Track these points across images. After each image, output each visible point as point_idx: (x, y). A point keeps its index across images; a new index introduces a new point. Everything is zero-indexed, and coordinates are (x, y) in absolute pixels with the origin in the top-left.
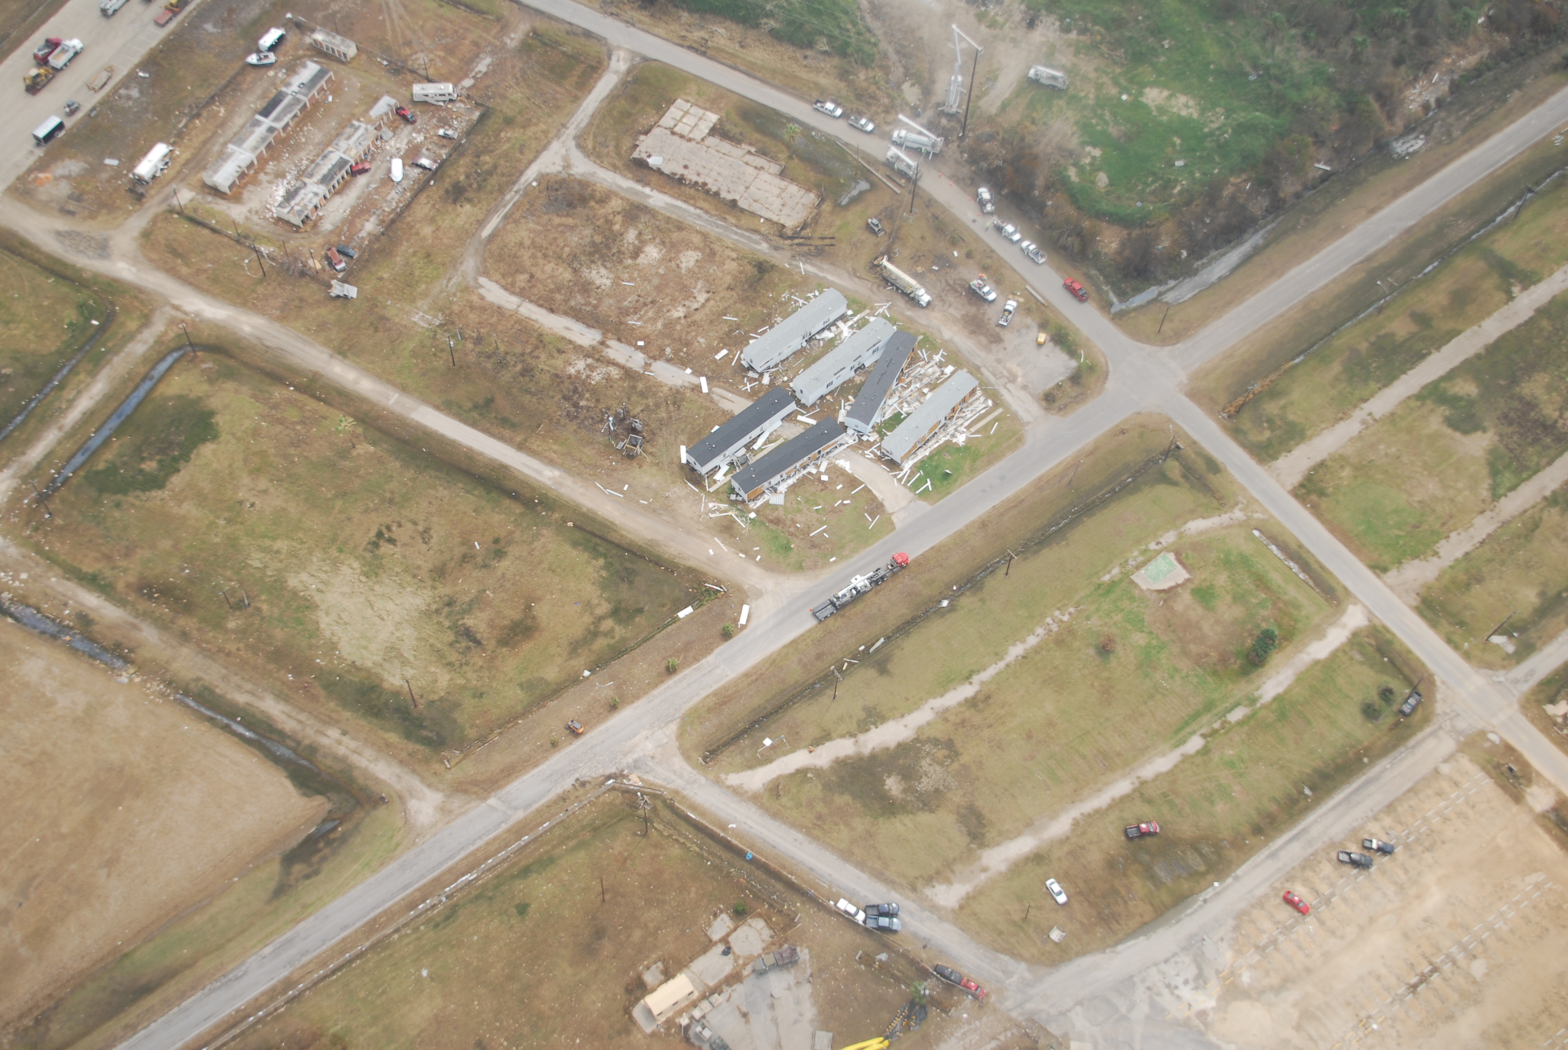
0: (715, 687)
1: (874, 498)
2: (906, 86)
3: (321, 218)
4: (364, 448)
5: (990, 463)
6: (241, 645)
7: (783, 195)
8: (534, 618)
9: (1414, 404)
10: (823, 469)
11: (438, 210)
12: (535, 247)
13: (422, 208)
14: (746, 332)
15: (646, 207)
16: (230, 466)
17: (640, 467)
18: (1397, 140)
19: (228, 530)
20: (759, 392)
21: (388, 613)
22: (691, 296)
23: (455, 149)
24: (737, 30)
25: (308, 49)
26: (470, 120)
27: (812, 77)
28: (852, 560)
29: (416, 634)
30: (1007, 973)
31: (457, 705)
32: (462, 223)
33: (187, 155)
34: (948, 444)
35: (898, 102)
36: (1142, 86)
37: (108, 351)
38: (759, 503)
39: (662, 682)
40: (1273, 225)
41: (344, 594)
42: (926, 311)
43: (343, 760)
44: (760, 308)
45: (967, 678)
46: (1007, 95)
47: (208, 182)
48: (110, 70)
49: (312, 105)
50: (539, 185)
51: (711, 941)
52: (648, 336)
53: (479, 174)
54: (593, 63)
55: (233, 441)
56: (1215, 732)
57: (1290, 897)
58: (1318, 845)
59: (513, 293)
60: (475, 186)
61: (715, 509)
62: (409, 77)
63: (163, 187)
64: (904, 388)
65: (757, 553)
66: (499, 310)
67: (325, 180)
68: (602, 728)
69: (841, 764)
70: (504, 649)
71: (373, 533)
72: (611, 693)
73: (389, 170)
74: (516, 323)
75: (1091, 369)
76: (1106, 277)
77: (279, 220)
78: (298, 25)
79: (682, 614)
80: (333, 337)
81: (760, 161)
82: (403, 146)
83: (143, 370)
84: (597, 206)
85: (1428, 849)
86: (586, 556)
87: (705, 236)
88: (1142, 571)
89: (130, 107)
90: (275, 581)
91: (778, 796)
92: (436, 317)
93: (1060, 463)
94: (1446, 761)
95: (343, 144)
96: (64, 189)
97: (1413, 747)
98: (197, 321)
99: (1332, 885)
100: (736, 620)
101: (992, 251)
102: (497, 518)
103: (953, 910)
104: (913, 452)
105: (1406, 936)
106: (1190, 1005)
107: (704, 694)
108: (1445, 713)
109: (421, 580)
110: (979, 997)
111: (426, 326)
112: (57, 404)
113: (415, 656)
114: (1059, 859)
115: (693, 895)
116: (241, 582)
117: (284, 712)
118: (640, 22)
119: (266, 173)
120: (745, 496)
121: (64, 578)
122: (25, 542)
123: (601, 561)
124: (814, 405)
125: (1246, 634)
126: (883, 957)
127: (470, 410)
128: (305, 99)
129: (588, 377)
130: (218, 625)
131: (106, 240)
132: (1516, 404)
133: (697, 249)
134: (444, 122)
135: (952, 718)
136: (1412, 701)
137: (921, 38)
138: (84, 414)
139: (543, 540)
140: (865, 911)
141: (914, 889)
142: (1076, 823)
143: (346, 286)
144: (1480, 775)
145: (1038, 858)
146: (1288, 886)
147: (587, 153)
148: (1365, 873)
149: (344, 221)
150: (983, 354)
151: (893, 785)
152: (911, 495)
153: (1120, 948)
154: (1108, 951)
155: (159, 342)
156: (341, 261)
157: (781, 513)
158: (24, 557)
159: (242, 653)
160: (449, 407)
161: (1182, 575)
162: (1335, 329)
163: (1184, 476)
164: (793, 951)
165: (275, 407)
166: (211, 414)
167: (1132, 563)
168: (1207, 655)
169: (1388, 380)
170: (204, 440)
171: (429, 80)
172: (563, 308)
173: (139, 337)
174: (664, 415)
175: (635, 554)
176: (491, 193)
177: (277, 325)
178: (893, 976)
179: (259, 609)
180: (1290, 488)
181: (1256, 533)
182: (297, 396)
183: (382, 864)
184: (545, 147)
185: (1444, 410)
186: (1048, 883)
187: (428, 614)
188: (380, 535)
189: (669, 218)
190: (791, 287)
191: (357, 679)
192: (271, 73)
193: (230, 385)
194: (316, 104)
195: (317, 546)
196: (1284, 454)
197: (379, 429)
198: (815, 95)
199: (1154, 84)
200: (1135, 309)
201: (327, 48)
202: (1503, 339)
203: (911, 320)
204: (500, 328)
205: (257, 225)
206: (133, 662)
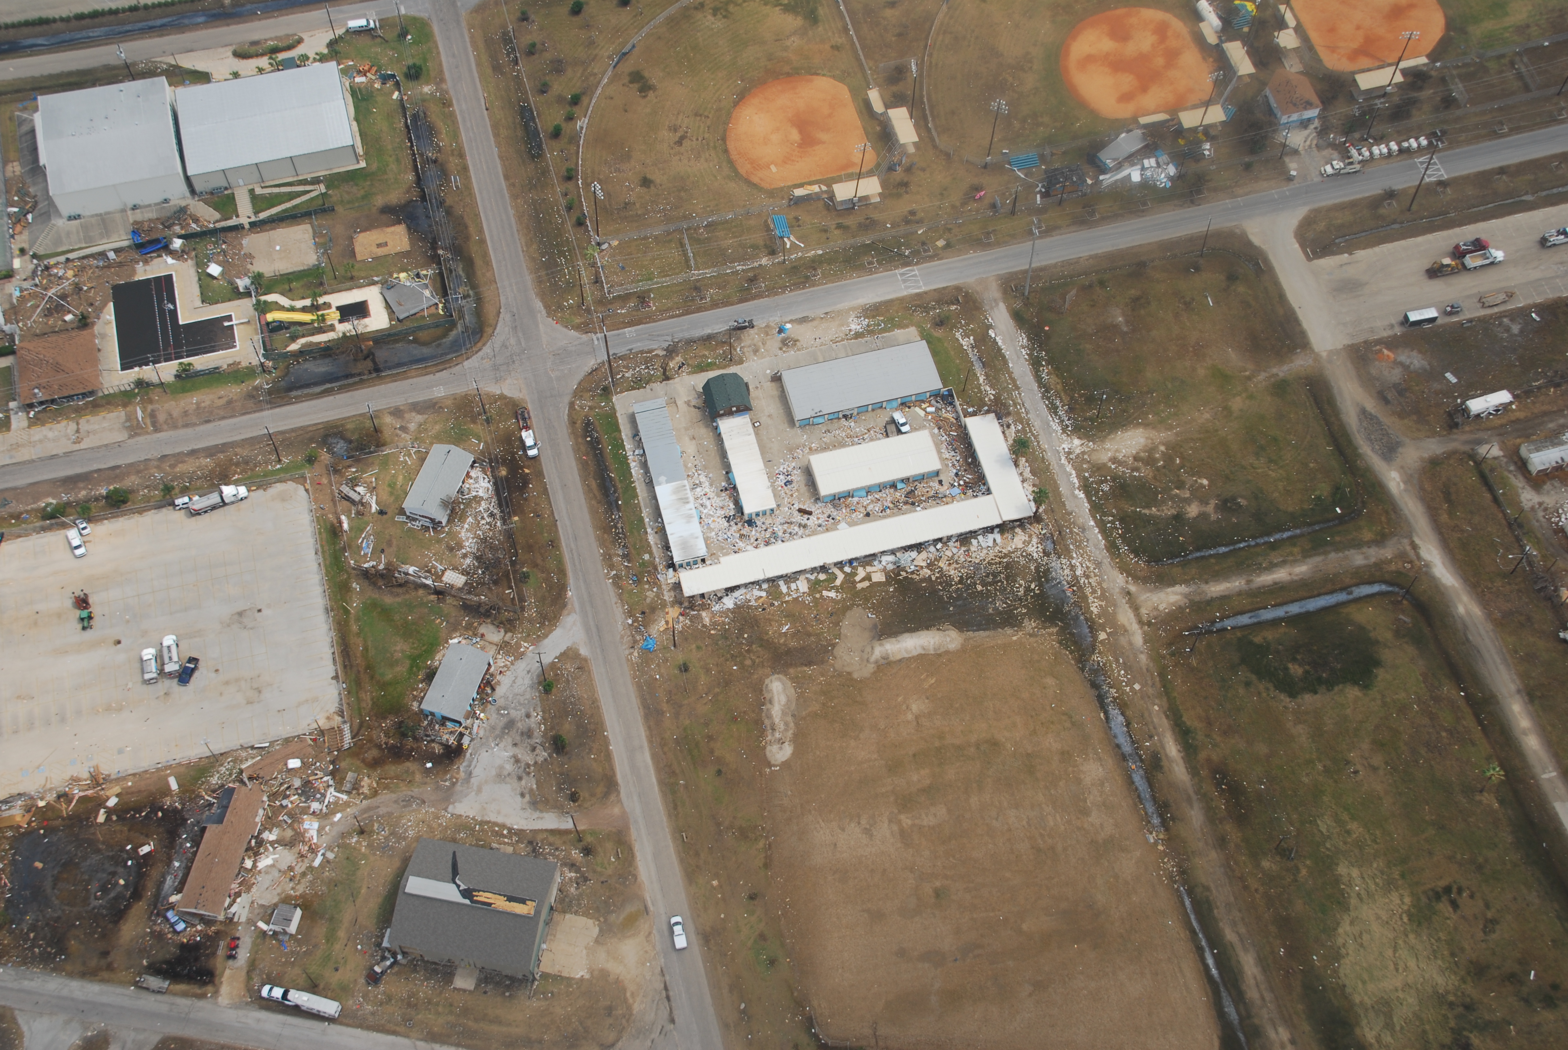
4: (1489, 800)
6: (1261, 889)
16: (1361, 722)
19: (1320, 778)
21: (1406, 968)
29: (1417, 1008)
33: (1521, 415)
37: (1331, 543)
41: (1378, 917)
47: (1523, 451)
48: (1510, 295)
55: (1379, 702)
63: (1478, 430)
71: (1442, 883)
77: (1561, 530)
80: (1533, 674)
83: (1348, 581)
89: (1502, 339)
90: (1328, 856)
96: (1395, 375)
98: (1424, 571)
109: (1456, 963)
112: (1260, 559)
113: (1402, 1028)
116: (1299, 832)
117: (1255, 978)
121: (1165, 713)
122: (1156, 657)
130: (1255, 854)
131: (1399, 444)
138: (1275, 583)
155: (1378, 565)
158: (1147, 670)
159: (1258, 896)
165: (1436, 699)
166: (1377, 663)
170: (1355, 683)
173: (1365, 550)
177: (1490, 626)
179: (1297, 868)
182: (1462, 703)
187: (1440, 999)
188: (1448, 890)
191: (1336, 1003)
193: (1411, 650)
195: (1385, 855)
197: (1515, 792)
205: (1538, 521)
206: (1167, 829)
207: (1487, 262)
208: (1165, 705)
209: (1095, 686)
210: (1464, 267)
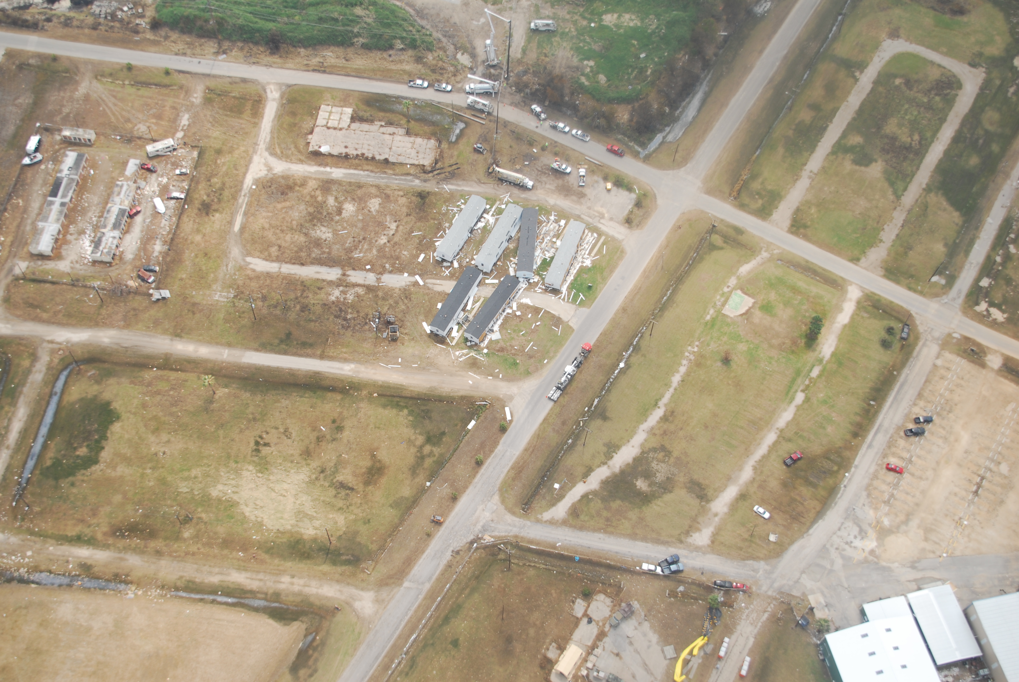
0: (510, 464)
1: (553, 316)
2: (459, 56)
3: (122, 252)
4: (222, 392)
5: (612, 271)
6: (199, 546)
7: (415, 146)
8: (380, 461)
9: (832, 158)
10: (515, 308)
11: (199, 223)
12: (273, 227)
13: (188, 225)
14: (430, 239)
15: (333, 180)
16: (137, 433)
17: (403, 344)
18: (756, 5)
19: (156, 475)
20: (455, 273)
21: (286, 491)
22: (385, 228)
23: (192, 180)
24: (340, 51)
25: (61, 144)
26: (193, 159)
27: (399, 67)
28: (557, 358)
29: (310, 497)
30: (756, 571)
31: (356, 533)
32: (218, 227)
33: (10, 239)
34: (581, 267)
35: (460, 67)
36: (600, 15)
37: (17, 386)
38: (486, 342)
39: (477, 472)
40: (709, 76)
41: (251, 489)
42: (533, 191)
43: (300, 594)
44: (432, 221)
45: (656, 405)
46: (523, 44)
47: (34, 252)
49: (81, 179)
50: (257, 187)
51: (577, 618)
52: (371, 261)
53: (215, 192)
54: (257, 98)
55: (132, 416)
56: (807, 387)
57: (890, 466)
58: (891, 431)
59: (273, 261)
60: (216, 200)
61: (462, 355)
62: (139, 142)
64: (541, 243)
65: (498, 373)
66: (268, 275)
67: (116, 226)
68: (453, 514)
69: (605, 483)
70: (370, 487)
71: (252, 444)
72: (449, 490)
73: (155, 207)
74: (283, 279)
75: (645, 195)
76: (629, 137)
77: (95, 262)
78: (47, 130)
79: (470, 426)
80: (167, 327)
81: (391, 129)
82: (156, 189)
83: (47, 390)
84: (301, 189)
85: (950, 411)
86: (394, 411)
87: (378, 187)
88: (727, 306)
90: (202, 497)
91: (578, 516)
92: (229, 292)
93: (652, 258)
94: (937, 358)
95: (117, 199)
97: (917, 356)
98: (70, 346)
99: (909, 451)
100: (505, 418)
101: (556, 142)
102: (327, 407)
103: (709, 546)
104: (565, 280)
105: (960, 465)
106: (863, 550)
107: (506, 470)
108: (926, 331)
109: (297, 463)
110: (745, 590)
111: (226, 300)
113: (316, 512)
114: (755, 493)
115: (554, 595)
116: (180, 505)
117: (247, 578)
118: (274, 63)
119: (71, 234)
120: (477, 341)
121: (58, 545)
122: (19, 531)
123: (406, 411)
124: (492, 270)
125: (800, 323)
126: (681, 588)
127: (279, 344)
128: (76, 177)
129: (345, 299)
130: (177, 537)
132: (886, 140)
133: (376, 196)
134: (176, 165)
135: (657, 432)
136: (906, 330)
137: (455, 23)
138: (20, 432)
139: (363, 410)
140: (659, 565)
141: (681, 542)
142: (755, 468)
143: (161, 291)
144: (958, 359)
145: (743, 497)
146: (886, 461)
147: (280, 158)
148: (923, 437)
149: (139, 250)
150: (578, 207)
151: (641, 484)
152: (574, 306)
153: (811, 531)
154: (805, 536)
155: (49, 368)
156: (150, 277)
157: (502, 344)
158: (23, 541)
159: (202, 550)
160: (264, 347)
161: (749, 301)
162: (770, 128)
163: (725, 242)
164: (629, 605)
165: (150, 384)
166: (108, 404)
167: (719, 303)
168: (784, 343)
169: (812, 148)
170: (112, 422)
171: (154, 141)
172: (309, 260)
173: (34, 369)
174: (403, 307)
175: (424, 400)
176: (229, 201)
177: (125, 332)
178: (692, 598)
179: (200, 518)
180: (787, 229)
181: (779, 262)
182: (160, 373)
183: (355, 649)
184: (250, 161)
185: (850, 156)
186: (755, 508)
187: (312, 482)
188: (257, 443)
189: (350, 182)
190: (445, 202)
191: (285, 540)
192: (43, 167)
193: (112, 381)
194: (84, 179)
195: (220, 465)
196: (774, 211)
197: (225, 376)
198: (406, 77)
199: (606, 12)
200: (654, 151)
201: (75, 138)
202: (863, 105)
203: (526, 200)
204: (274, 286)
205: (81, 270)
206: (131, 583)
208: (53, 541)
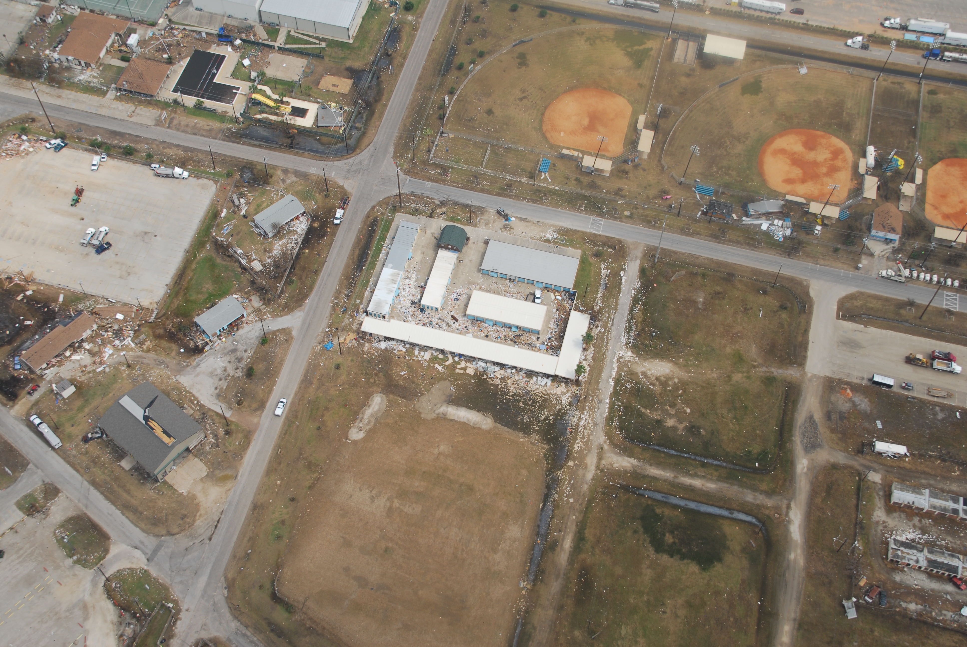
13: (948, 640)
16: (687, 587)
19: (641, 604)
33: (908, 466)
37: (740, 481)
47: (893, 488)
48: (950, 395)
55: (705, 581)
63: (875, 462)
67: (932, 563)
77: (886, 543)
80: (810, 615)
83: (734, 506)
89: (928, 418)
96: (845, 407)
98: (785, 523)
112: (691, 468)
116: (607, 627)
119: (920, 521)
121: (577, 523)
130: (574, 625)
131: (820, 446)
138: (691, 486)
143: (854, 608)
149: (908, 587)
155: (759, 506)
156: (871, 598)
158: (583, 494)
165: (741, 597)
166: (720, 560)
170: (699, 563)
173: (757, 494)
177: (803, 574)
182: (755, 608)
193: (745, 563)
205: (876, 531)
206: (534, 585)
207: (948, 369)
208: (580, 518)
209: (549, 488)
210: (932, 365)
